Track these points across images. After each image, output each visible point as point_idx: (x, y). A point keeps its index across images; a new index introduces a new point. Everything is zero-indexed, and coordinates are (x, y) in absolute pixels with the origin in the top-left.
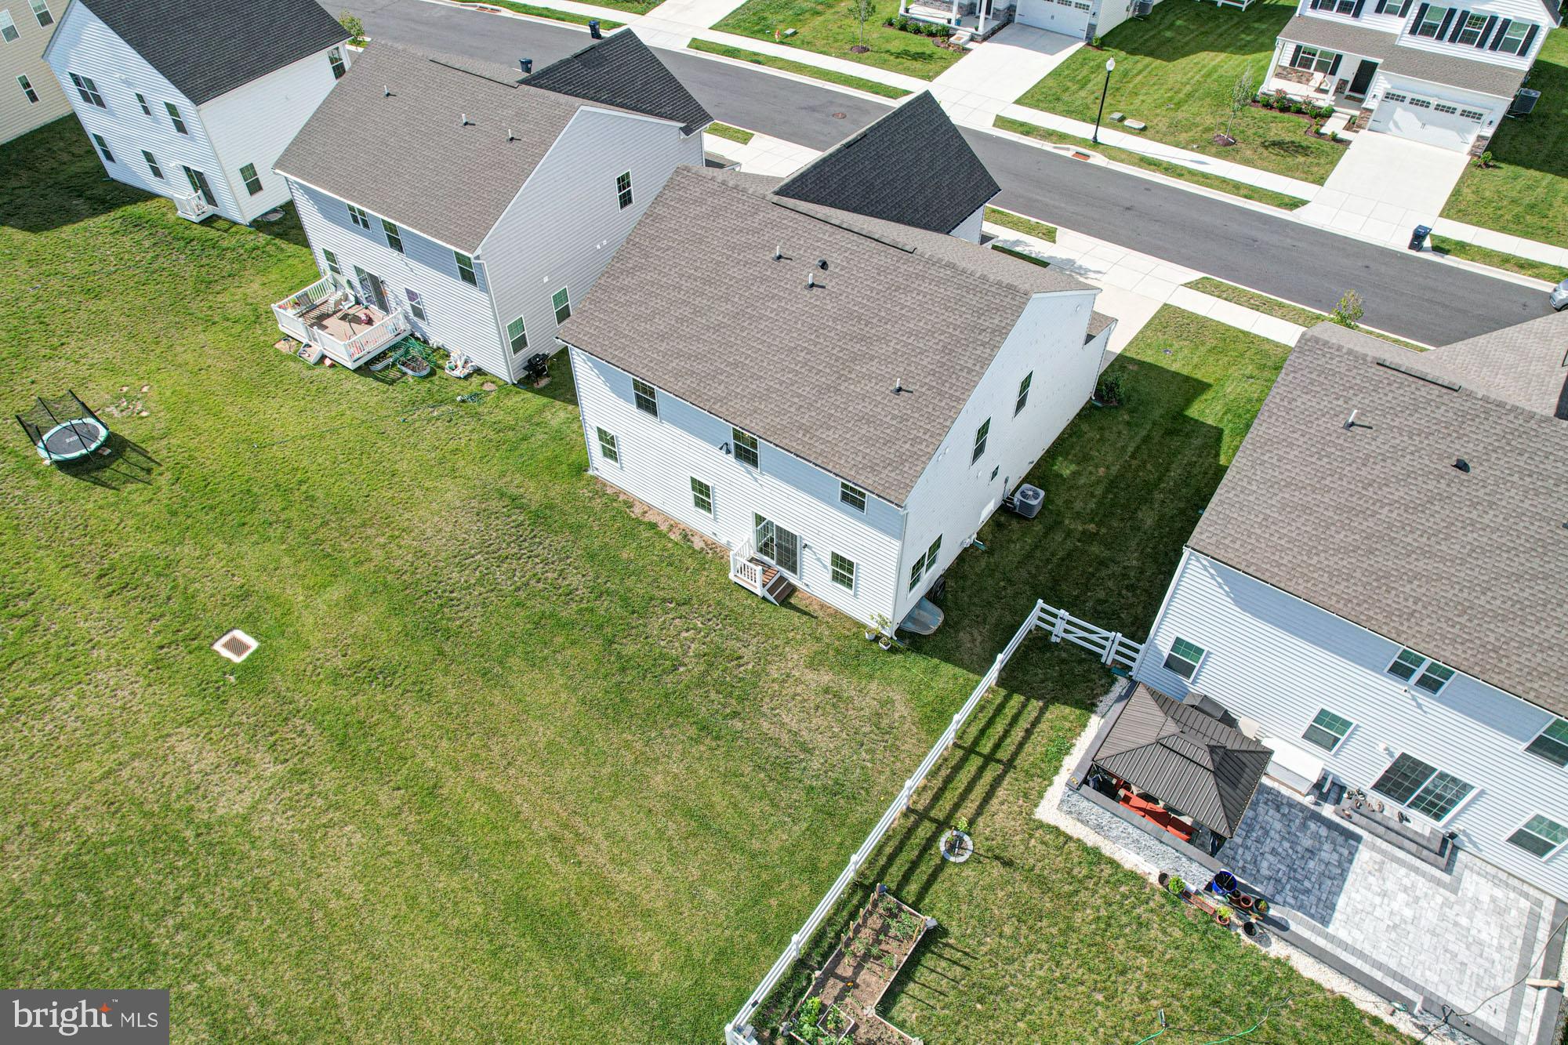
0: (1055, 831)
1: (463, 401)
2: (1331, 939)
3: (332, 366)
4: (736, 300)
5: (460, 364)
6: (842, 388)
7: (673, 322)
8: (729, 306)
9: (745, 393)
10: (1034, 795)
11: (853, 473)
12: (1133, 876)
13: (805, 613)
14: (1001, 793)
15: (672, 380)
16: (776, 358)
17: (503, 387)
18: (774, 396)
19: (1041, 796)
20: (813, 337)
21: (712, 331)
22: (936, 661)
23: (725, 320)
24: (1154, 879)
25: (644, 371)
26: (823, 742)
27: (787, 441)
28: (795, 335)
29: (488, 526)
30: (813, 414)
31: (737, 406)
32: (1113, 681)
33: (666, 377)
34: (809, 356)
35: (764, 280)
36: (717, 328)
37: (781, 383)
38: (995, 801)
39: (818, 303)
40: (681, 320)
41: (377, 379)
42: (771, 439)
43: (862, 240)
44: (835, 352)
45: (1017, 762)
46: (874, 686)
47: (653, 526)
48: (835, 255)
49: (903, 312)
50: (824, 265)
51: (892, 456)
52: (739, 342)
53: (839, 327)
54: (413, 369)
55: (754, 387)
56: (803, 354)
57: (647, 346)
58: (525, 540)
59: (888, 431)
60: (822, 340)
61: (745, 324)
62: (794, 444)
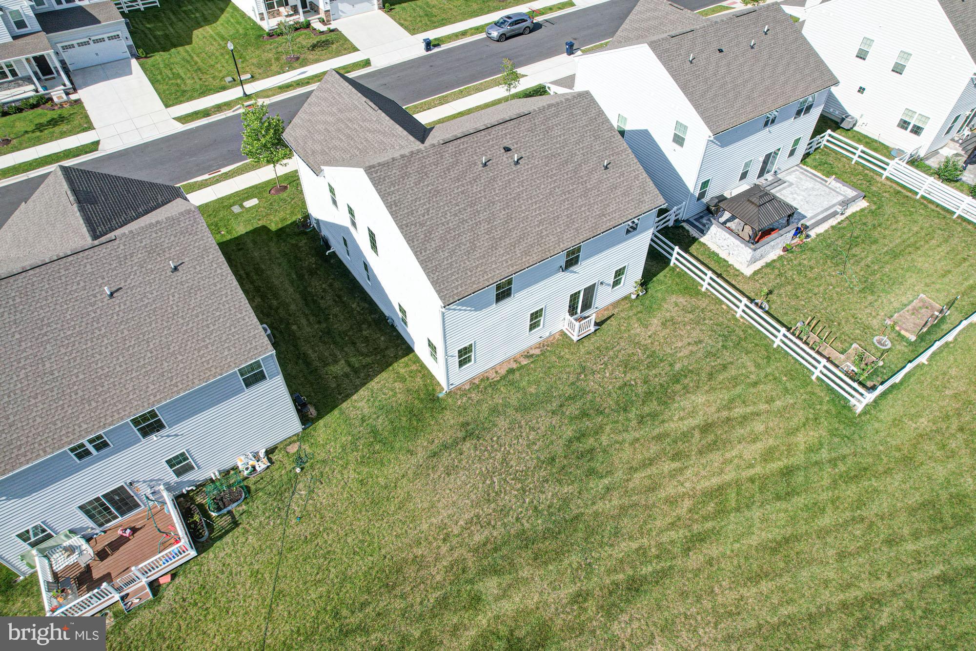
0: (756, 273)
1: (302, 469)
2: (812, 218)
3: (174, 576)
4: (497, 198)
5: (253, 462)
6: (589, 187)
7: (487, 237)
8: (499, 204)
9: (563, 228)
10: (737, 273)
11: (639, 210)
12: (780, 258)
13: (609, 318)
14: (733, 282)
15: (528, 258)
16: (551, 203)
17: (300, 438)
18: (574, 216)
19: (738, 270)
20: (550, 180)
21: (509, 221)
22: (655, 279)
23: (507, 211)
24: (782, 253)
25: (511, 269)
26: (695, 334)
27: (604, 226)
28: (543, 186)
29: (464, 468)
30: (596, 207)
31: (569, 236)
32: (682, 227)
33: (524, 260)
34: (561, 189)
35: (494, 179)
36: (509, 217)
37: (568, 209)
38: (738, 286)
39: (530, 166)
40: (489, 232)
41: (221, 537)
42: (599, 233)
43: (505, 125)
44: (566, 177)
45: (719, 272)
46: (666, 306)
47: (511, 371)
48: (505, 141)
49: (562, 138)
50: (507, 149)
51: (639, 191)
52: (527, 213)
53: (552, 166)
54: (233, 501)
55: (562, 222)
56: (557, 190)
57: (494, 259)
58: (492, 446)
59: (625, 184)
60: (555, 178)
61: (517, 204)
62: (608, 224)
